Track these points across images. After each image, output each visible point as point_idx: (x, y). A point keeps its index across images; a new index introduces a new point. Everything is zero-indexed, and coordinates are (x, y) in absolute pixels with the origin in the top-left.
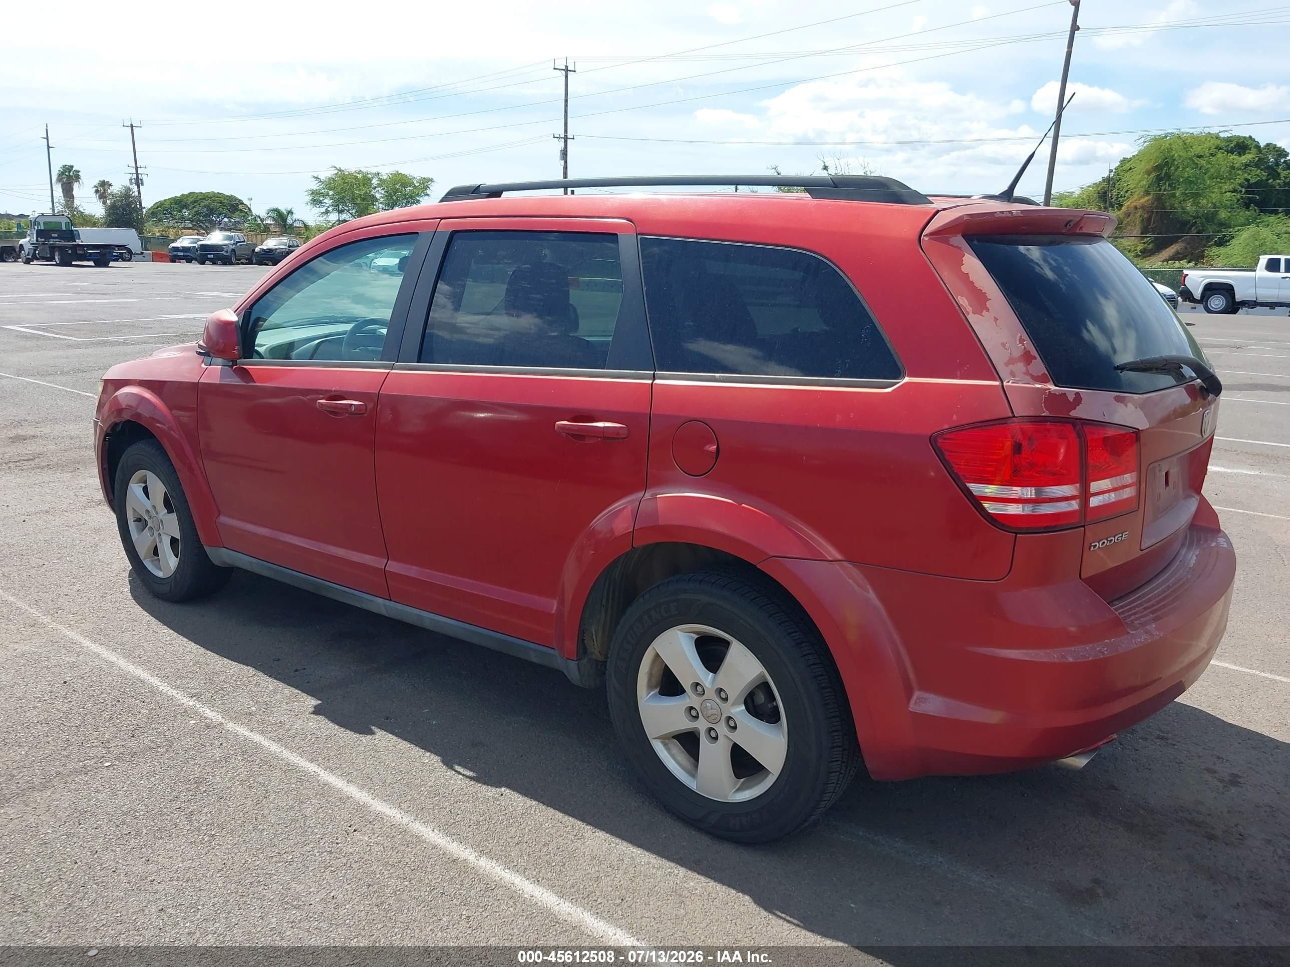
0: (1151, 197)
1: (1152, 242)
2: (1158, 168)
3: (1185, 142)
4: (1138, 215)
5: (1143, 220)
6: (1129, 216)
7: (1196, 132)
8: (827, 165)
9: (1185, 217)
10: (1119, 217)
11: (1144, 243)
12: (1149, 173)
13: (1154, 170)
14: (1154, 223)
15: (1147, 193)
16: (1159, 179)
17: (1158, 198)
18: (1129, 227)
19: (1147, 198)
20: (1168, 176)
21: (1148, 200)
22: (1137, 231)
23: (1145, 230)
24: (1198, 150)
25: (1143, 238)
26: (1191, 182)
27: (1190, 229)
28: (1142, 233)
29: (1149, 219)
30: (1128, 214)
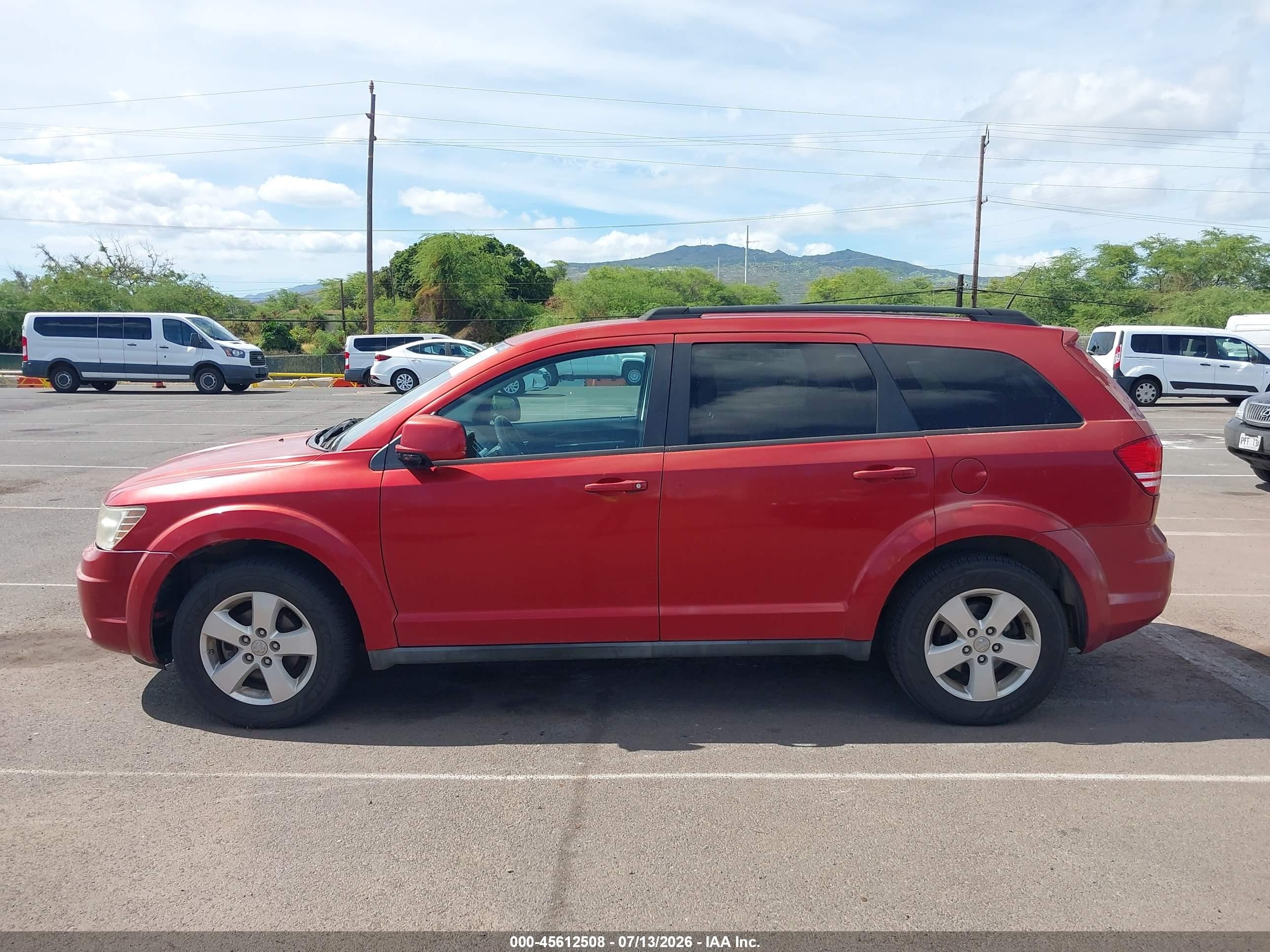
0: (439, 286)
1: (446, 326)
2: (442, 262)
3: (462, 241)
4: (431, 302)
5: (435, 307)
6: (423, 303)
7: (467, 233)
8: (105, 246)
9: (468, 305)
10: (415, 304)
11: (440, 327)
12: (434, 266)
13: (439, 265)
14: (445, 309)
15: (436, 283)
16: (444, 272)
17: (445, 288)
18: (425, 313)
19: (435, 288)
20: (451, 270)
21: (438, 290)
22: (432, 316)
23: (439, 316)
24: (469, 249)
25: (438, 322)
26: (470, 275)
27: (474, 315)
28: (437, 319)
29: (441, 306)
30: (422, 301)
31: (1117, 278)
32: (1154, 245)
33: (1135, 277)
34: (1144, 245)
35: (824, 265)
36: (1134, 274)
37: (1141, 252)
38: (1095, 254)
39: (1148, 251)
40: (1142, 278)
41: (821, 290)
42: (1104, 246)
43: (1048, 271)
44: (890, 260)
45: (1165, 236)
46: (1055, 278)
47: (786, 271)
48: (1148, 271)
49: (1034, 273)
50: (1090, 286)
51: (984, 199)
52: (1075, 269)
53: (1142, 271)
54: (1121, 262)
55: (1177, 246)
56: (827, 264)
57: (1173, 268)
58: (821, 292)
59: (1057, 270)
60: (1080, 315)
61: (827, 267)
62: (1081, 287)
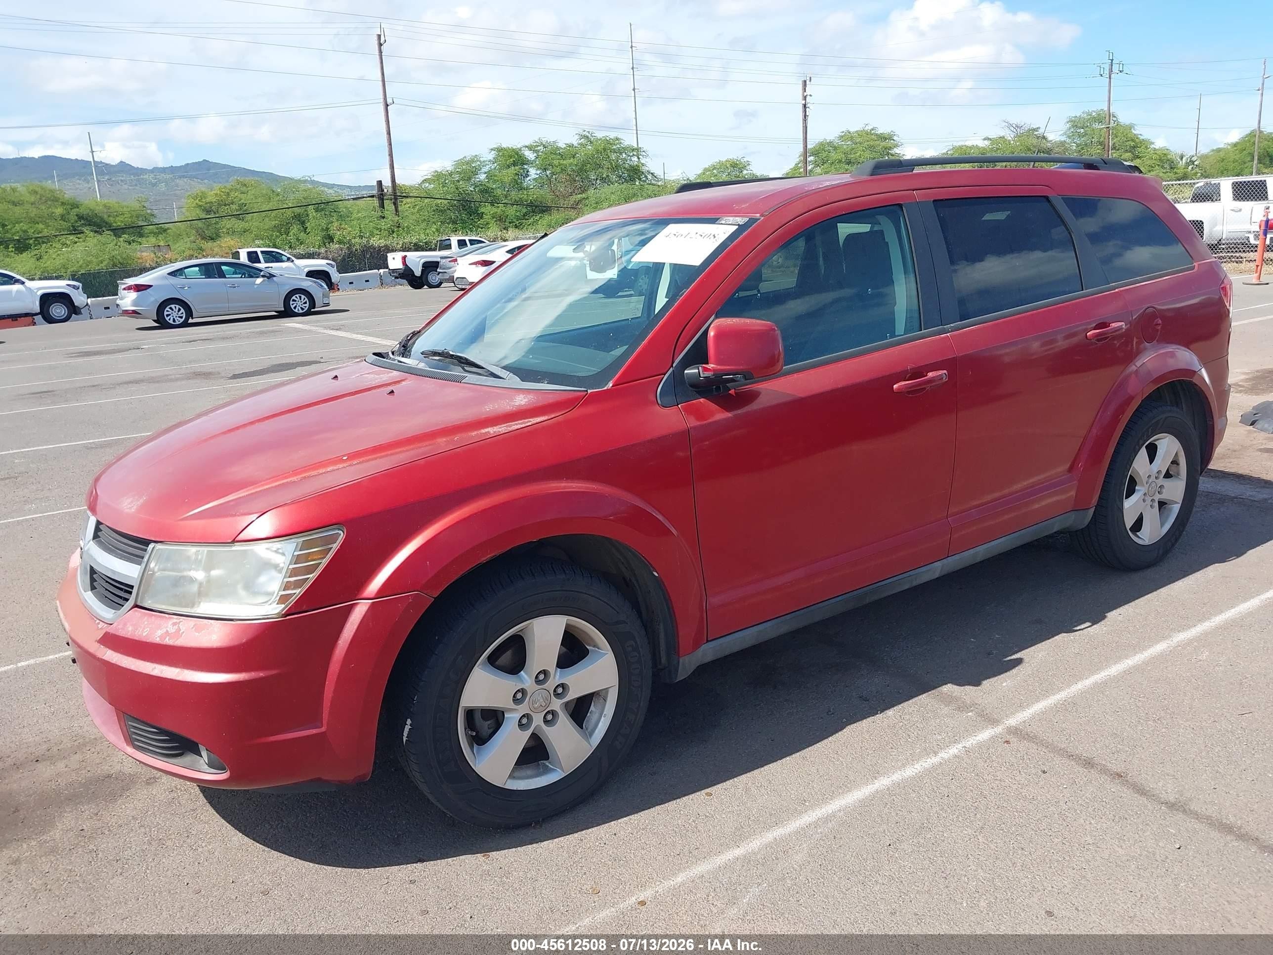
31: (515, 180)
32: (539, 148)
33: (528, 179)
34: (530, 148)
35: (180, 177)
36: (527, 176)
37: (530, 155)
38: (491, 156)
39: (535, 155)
40: (534, 179)
41: (200, 203)
42: (497, 148)
43: (451, 174)
44: (254, 171)
45: (545, 139)
46: (458, 181)
47: (136, 185)
48: (539, 172)
49: (438, 177)
50: (492, 189)
51: (389, 101)
52: (475, 172)
53: (533, 172)
54: (514, 164)
55: (558, 148)
56: (184, 177)
57: (558, 170)
58: (201, 206)
59: (460, 173)
60: (490, 217)
61: (185, 180)
62: (485, 191)
